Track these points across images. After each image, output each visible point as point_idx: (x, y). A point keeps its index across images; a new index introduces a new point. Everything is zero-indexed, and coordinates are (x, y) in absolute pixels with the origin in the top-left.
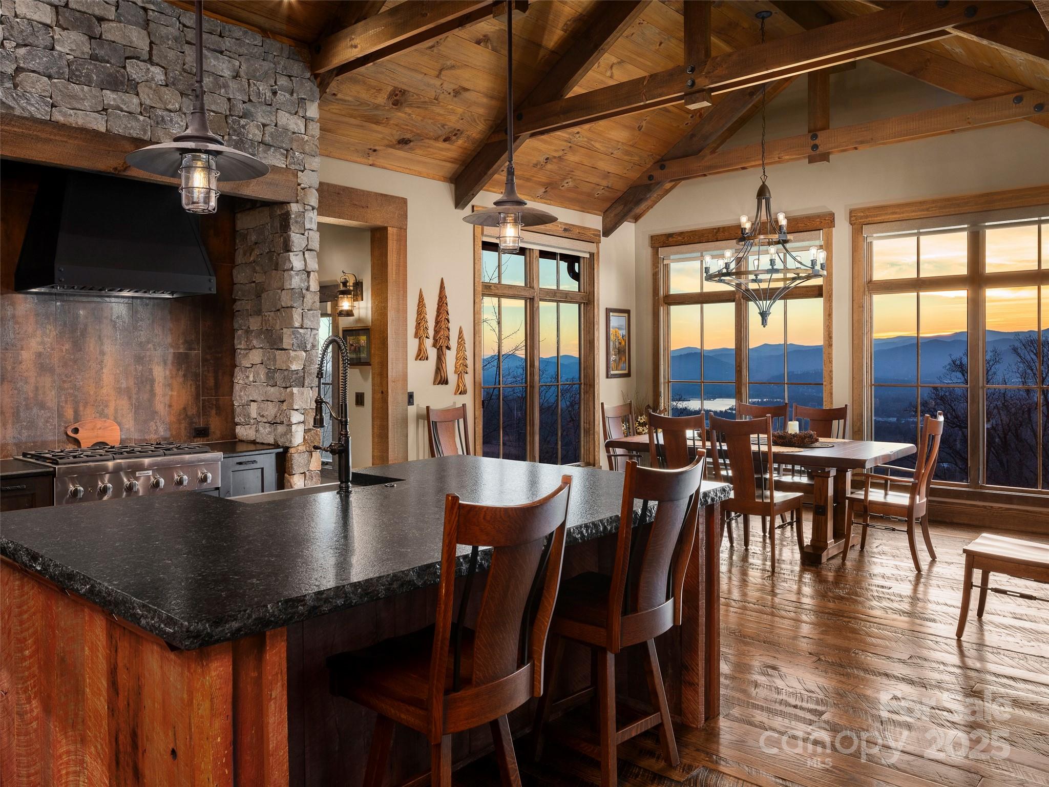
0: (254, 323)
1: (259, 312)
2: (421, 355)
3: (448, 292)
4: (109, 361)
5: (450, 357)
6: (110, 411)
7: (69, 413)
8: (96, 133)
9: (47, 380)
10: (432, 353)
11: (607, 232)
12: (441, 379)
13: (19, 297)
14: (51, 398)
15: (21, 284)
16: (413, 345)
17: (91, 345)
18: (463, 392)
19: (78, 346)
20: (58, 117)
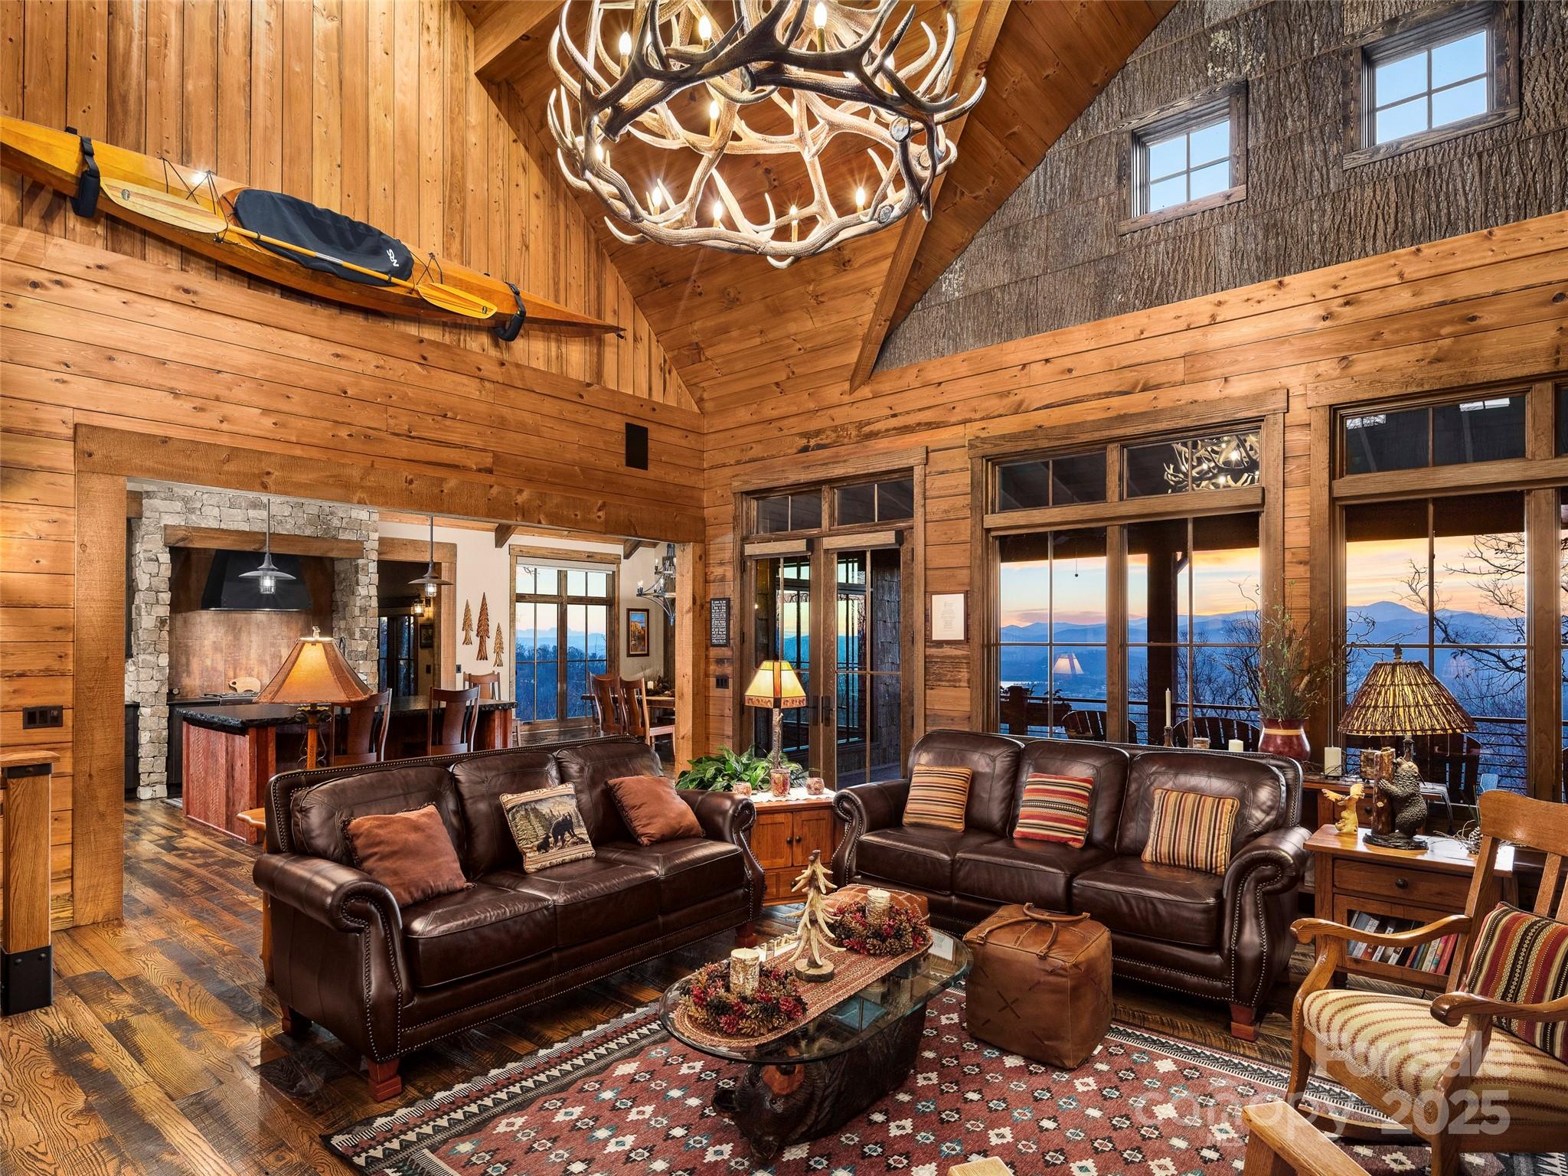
0: (342, 624)
1: (344, 618)
2: (467, 641)
3: (488, 601)
4: (254, 646)
5: (490, 644)
6: (255, 673)
7: (231, 674)
8: (244, 533)
9: (219, 656)
10: (476, 641)
11: (627, 557)
12: (482, 656)
13: (203, 612)
14: (221, 666)
15: (205, 606)
16: (461, 635)
17: (244, 637)
18: (500, 665)
19: (237, 637)
20: (223, 526)
